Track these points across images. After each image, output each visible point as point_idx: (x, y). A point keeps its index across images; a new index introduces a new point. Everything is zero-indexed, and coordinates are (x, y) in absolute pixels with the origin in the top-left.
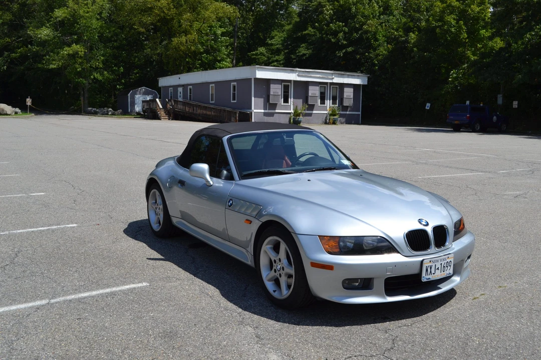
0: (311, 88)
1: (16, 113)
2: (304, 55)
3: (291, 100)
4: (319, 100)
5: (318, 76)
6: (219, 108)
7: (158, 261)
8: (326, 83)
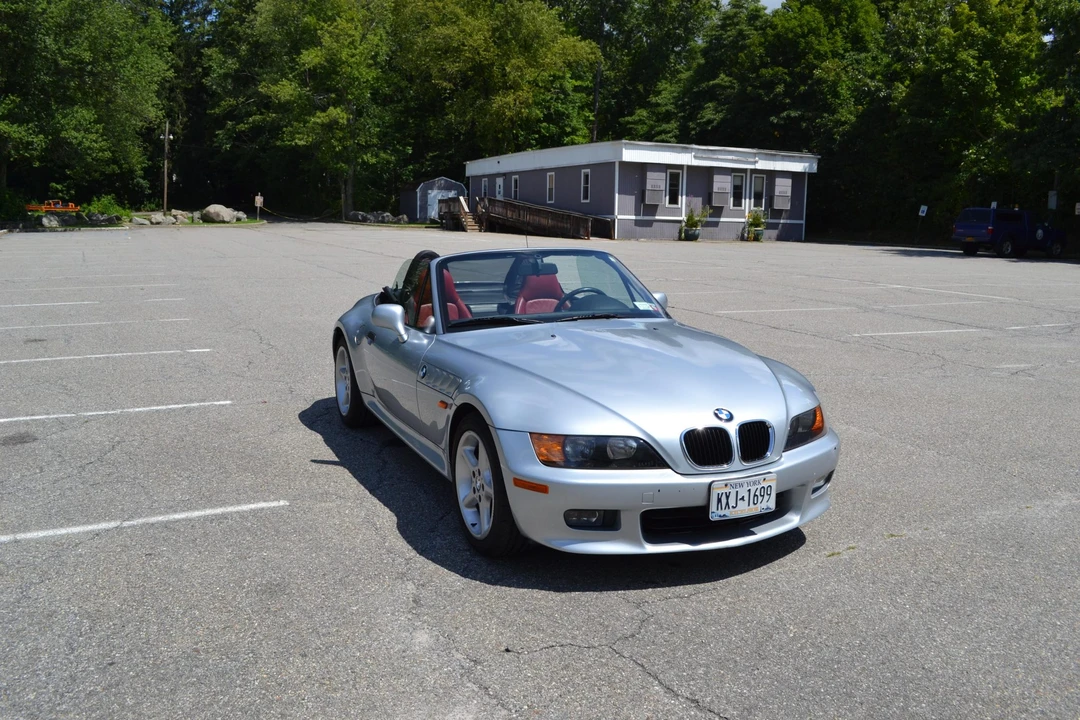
0: (717, 178)
1: (239, 220)
2: (710, 122)
3: (683, 200)
4: (732, 200)
6: (561, 212)
7: (324, 466)
8: (744, 171)
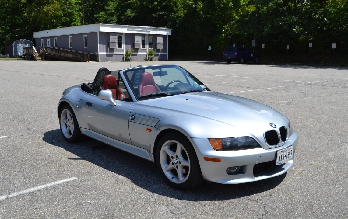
2: (130, 16)
3: (124, 46)
4: (141, 45)
5: (140, 30)
6: (76, 51)
8: (146, 35)
